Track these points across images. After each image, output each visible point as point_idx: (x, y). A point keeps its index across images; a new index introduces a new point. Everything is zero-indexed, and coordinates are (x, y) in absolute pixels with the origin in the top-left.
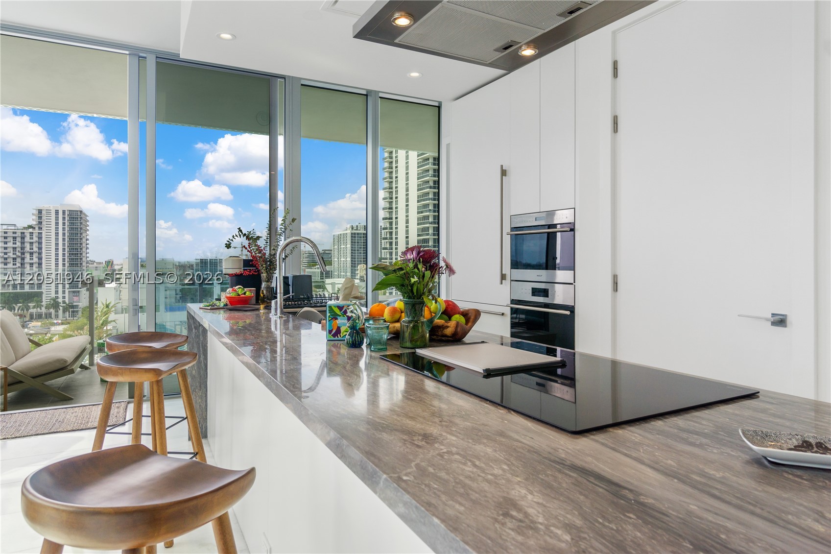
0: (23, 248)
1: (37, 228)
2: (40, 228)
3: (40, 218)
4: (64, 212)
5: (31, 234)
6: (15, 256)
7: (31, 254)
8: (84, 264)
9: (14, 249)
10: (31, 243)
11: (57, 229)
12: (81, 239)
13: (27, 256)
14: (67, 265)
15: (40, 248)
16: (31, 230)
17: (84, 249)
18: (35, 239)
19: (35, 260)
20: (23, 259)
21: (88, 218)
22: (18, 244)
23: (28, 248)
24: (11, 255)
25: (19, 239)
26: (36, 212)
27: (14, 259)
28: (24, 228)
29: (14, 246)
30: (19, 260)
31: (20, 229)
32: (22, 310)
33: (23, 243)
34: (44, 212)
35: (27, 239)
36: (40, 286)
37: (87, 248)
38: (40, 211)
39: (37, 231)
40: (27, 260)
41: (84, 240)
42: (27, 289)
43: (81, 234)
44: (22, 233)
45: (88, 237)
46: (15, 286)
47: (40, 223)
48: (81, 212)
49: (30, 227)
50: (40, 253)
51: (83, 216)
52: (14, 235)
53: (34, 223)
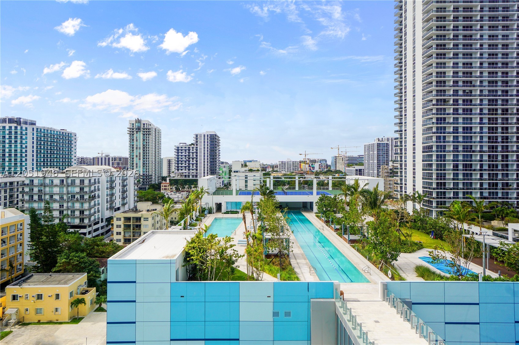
0: (189, 156)
1: (195, 145)
2: (197, 145)
3: (197, 139)
4: (208, 135)
5: (193, 147)
6: (185, 160)
7: (193, 158)
8: (218, 164)
9: (185, 156)
10: (193, 153)
11: (204, 145)
12: (216, 150)
13: (191, 159)
14: (209, 165)
15: (197, 156)
16: (193, 146)
17: (218, 156)
18: (195, 151)
19: (195, 162)
20: (189, 161)
21: (220, 139)
22: (187, 154)
23: (191, 156)
24: (184, 159)
25: (187, 151)
26: (195, 136)
27: (185, 161)
28: (190, 145)
29: (185, 154)
30: (187, 162)
31: (187, 146)
32: (189, 188)
33: (189, 153)
34: (198, 136)
35: (191, 151)
36: (196, 176)
37: (219, 155)
38: (197, 136)
39: (195, 146)
40: (191, 162)
41: (218, 151)
42: (191, 178)
43: (216, 147)
44: (189, 147)
45: (220, 149)
46: (185, 176)
47: (197, 142)
48: (216, 135)
49: (192, 144)
50: (197, 158)
51: (217, 137)
52: (185, 149)
53: (194, 142)
